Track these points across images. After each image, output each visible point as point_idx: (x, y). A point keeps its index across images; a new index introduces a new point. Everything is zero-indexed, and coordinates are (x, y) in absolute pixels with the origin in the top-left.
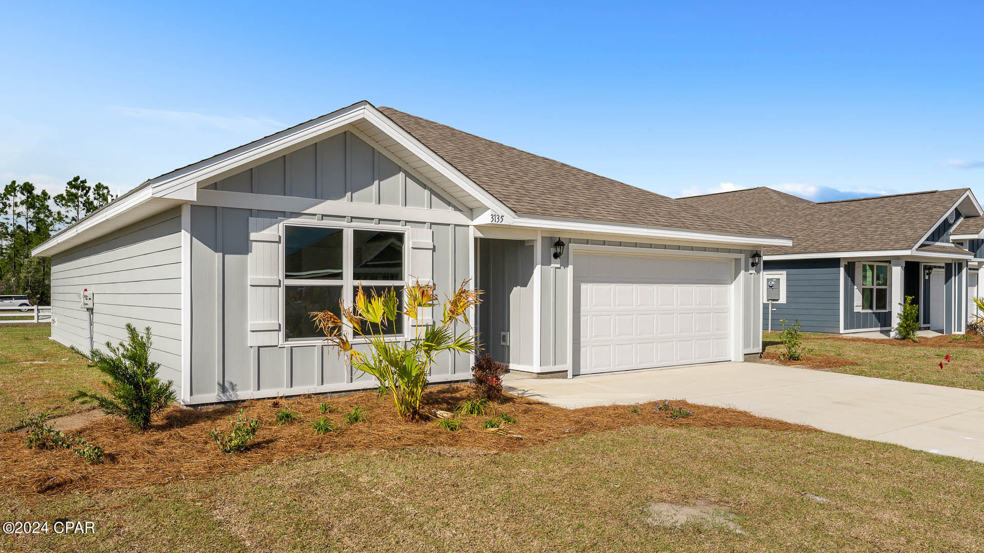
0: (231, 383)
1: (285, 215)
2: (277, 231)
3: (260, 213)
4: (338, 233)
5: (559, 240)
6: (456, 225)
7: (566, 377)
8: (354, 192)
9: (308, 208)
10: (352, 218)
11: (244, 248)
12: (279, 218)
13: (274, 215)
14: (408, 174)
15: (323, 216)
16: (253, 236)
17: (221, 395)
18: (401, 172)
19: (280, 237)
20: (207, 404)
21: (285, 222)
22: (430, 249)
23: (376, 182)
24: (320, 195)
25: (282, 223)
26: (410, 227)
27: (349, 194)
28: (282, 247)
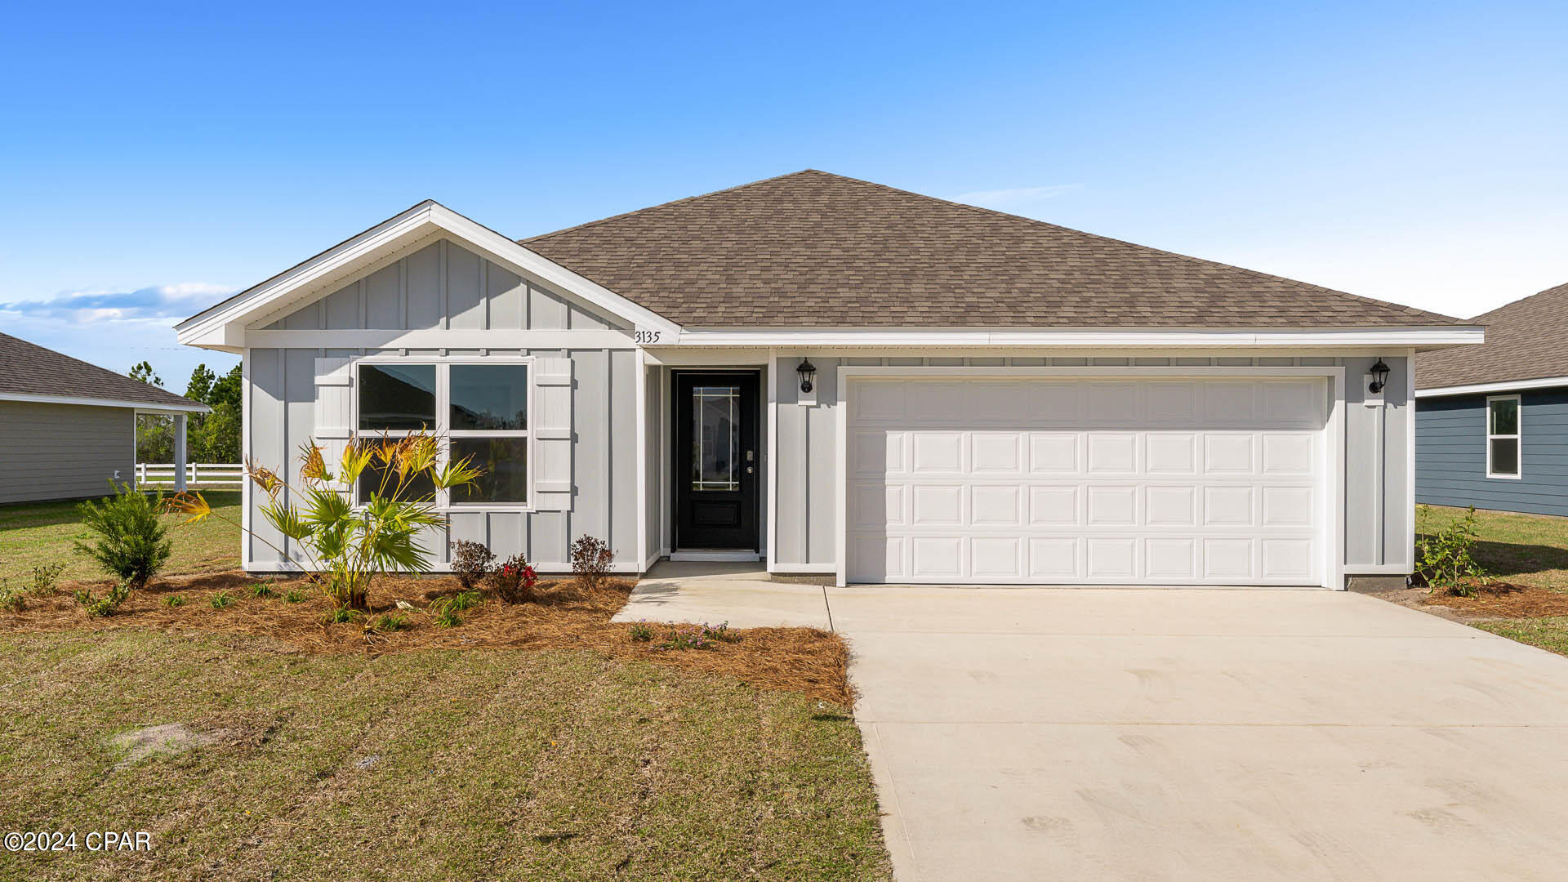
0: (297, 553)
1: (357, 352)
2: (348, 371)
3: (327, 352)
4: (430, 370)
5: (806, 361)
6: (611, 350)
7: (834, 584)
8: (451, 317)
9: (388, 342)
10: (448, 351)
11: (310, 395)
12: (351, 357)
13: (347, 353)
14: (530, 285)
15: (407, 351)
16: (319, 380)
17: (282, 564)
18: (521, 284)
19: (351, 379)
20: (266, 573)
21: (358, 360)
22: (568, 386)
23: (483, 301)
24: (407, 325)
25: (354, 363)
26: (534, 357)
27: (443, 320)
28: (355, 391)
